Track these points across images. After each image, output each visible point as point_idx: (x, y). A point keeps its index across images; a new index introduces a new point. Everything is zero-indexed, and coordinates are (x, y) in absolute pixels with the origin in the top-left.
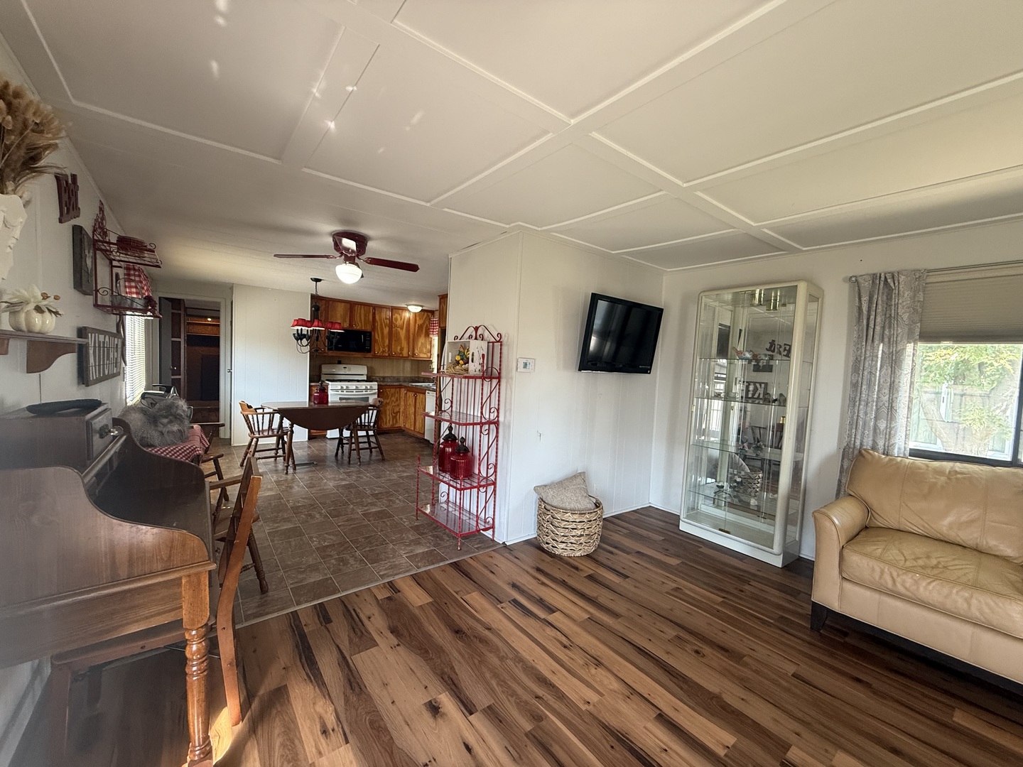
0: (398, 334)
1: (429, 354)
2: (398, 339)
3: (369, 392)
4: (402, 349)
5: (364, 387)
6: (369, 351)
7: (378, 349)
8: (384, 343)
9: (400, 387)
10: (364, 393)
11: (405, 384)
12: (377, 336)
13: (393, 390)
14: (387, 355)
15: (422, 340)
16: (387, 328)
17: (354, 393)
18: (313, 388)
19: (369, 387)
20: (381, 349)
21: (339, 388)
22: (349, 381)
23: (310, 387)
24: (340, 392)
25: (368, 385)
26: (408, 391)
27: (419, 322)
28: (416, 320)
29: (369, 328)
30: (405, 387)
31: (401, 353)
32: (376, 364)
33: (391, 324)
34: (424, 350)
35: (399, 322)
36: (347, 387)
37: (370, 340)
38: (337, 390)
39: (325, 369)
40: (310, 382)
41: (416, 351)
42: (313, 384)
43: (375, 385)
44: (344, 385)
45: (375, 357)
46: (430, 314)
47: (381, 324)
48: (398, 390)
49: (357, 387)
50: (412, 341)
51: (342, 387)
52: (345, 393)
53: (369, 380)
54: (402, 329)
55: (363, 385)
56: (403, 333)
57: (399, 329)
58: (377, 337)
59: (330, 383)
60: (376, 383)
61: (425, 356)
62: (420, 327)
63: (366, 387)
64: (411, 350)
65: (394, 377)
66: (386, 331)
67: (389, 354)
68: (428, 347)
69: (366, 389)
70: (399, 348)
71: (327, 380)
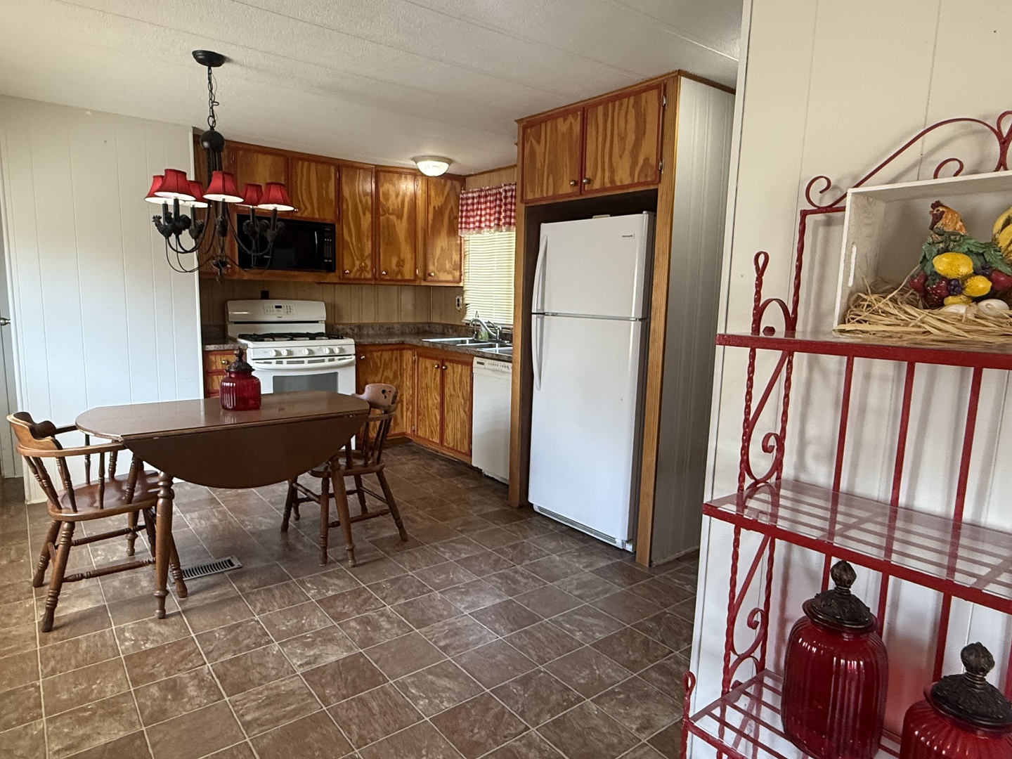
0: (391, 228)
1: (457, 274)
2: (392, 241)
3: (336, 362)
4: (401, 263)
5: (327, 352)
6: (331, 268)
7: (353, 261)
8: (362, 250)
9: (401, 347)
10: (327, 363)
11: (414, 341)
12: (347, 234)
13: (386, 355)
14: (369, 276)
15: (442, 242)
16: (368, 216)
17: (306, 365)
18: (213, 358)
19: (337, 351)
20: (357, 263)
21: (273, 354)
22: (293, 337)
23: (206, 354)
24: (274, 365)
25: (336, 344)
26: (419, 355)
27: (437, 201)
28: (428, 196)
29: (328, 216)
30: (413, 347)
31: (400, 272)
32: (342, 297)
33: (376, 205)
34: (448, 265)
35: (393, 203)
36: (290, 352)
37: (333, 243)
38: (267, 360)
39: (237, 312)
40: (204, 344)
41: (431, 268)
42: (211, 347)
43: (349, 344)
44: (283, 346)
45: (345, 282)
46: (457, 184)
47: (356, 208)
48: (396, 353)
49: (311, 351)
50: (421, 242)
51: (278, 353)
52: (285, 365)
53: (332, 332)
54: (400, 216)
55: (324, 347)
56: (401, 227)
57: (393, 218)
58: (347, 237)
59: (250, 344)
60: (352, 341)
61: (449, 278)
62: (439, 213)
63: (332, 351)
64: (420, 264)
65: (382, 325)
66: (366, 221)
67: (374, 275)
68: (456, 257)
69: (332, 355)
70: (394, 261)
71: (242, 337)
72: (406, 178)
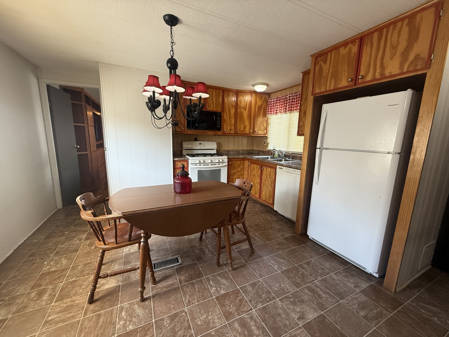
0: (242, 114)
1: (265, 131)
2: (242, 119)
3: (221, 165)
4: (245, 127)
5: (218, 161)
6: (219, 129)
7: (227, 127)
8: (231, 122)
9: (244, 159)
10: (217, 165)
11: (249, 157)
12: (225, 116)
13: (239, 162)
14: (233, 132)
15: (260, 120)
16: (234, 109)
17: (210, 166)
18: (177, 163)
19: (221, 161)
20: (229, 127)
21: (198, 162)
22: (205, 155)
23: (174, 161)
24: (198, 166)
25: (220, 158)
26: (251, 163)
27: (259, 103)
28: (256, 102)
29: (219, 110)
30: (249, 160)
31: (244, 131)
32: (223, 140)
33: (237, 105)
34: (262, 128)
35: (243, 104)
36: (204, 161)
37: (221, 120)
38: (196, 164)
39: (186, 145)
40: (174, 158)
41: (256, 129)
42: (176, 159)
43: (225, 158)
44: (201, 159)
45: (224, 134)
46: (267, 97)
47: (229, 106)
48: (242, 162)
49: (212, 161)
50: (252, 119)
51: (200, 162)
52: (202, 166)
53: (219, 154)
54: (245, 109)
55: (216, 159)
56: (245, 114)
57: (243, 110)
58: (225, 118)
59: (190, 158)
60: (226, 157)
61: (262, 133)
62: (260, 108)
63: (219, 161)
64: (252, 128)
65: (236, 151)
66: (233, 111)
67: (235, 132)
68: (265, 125)
69: (219, 162)
70: (242, 126)
71: (188, 155)
72: (248, 94)
